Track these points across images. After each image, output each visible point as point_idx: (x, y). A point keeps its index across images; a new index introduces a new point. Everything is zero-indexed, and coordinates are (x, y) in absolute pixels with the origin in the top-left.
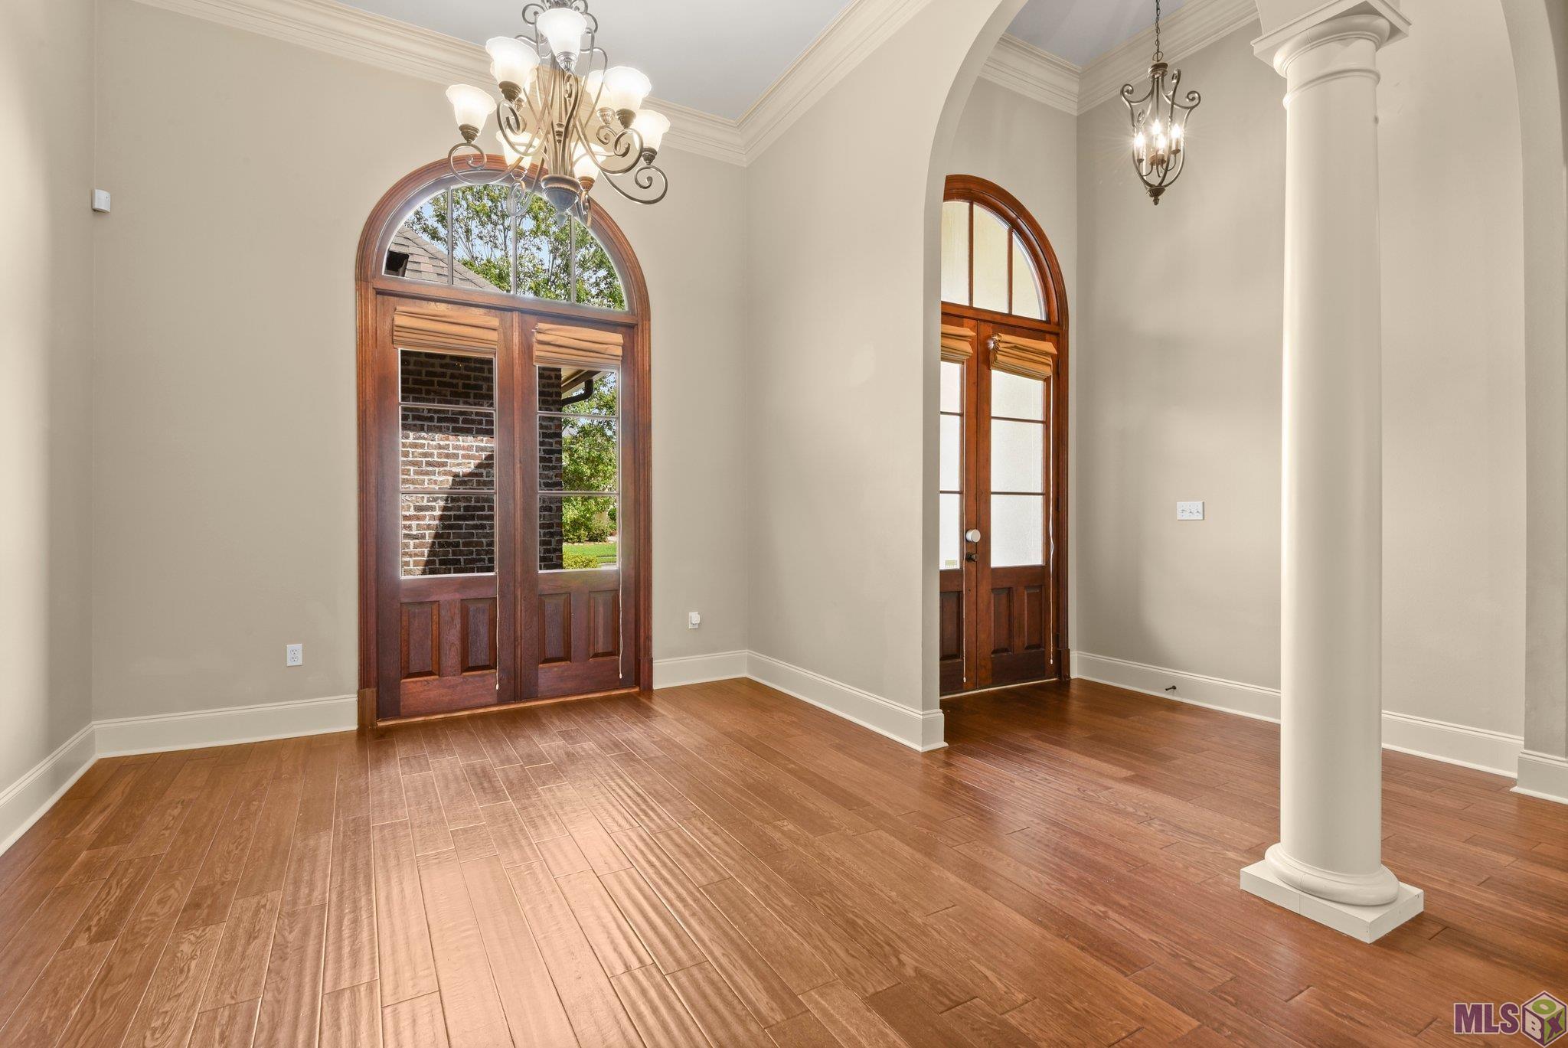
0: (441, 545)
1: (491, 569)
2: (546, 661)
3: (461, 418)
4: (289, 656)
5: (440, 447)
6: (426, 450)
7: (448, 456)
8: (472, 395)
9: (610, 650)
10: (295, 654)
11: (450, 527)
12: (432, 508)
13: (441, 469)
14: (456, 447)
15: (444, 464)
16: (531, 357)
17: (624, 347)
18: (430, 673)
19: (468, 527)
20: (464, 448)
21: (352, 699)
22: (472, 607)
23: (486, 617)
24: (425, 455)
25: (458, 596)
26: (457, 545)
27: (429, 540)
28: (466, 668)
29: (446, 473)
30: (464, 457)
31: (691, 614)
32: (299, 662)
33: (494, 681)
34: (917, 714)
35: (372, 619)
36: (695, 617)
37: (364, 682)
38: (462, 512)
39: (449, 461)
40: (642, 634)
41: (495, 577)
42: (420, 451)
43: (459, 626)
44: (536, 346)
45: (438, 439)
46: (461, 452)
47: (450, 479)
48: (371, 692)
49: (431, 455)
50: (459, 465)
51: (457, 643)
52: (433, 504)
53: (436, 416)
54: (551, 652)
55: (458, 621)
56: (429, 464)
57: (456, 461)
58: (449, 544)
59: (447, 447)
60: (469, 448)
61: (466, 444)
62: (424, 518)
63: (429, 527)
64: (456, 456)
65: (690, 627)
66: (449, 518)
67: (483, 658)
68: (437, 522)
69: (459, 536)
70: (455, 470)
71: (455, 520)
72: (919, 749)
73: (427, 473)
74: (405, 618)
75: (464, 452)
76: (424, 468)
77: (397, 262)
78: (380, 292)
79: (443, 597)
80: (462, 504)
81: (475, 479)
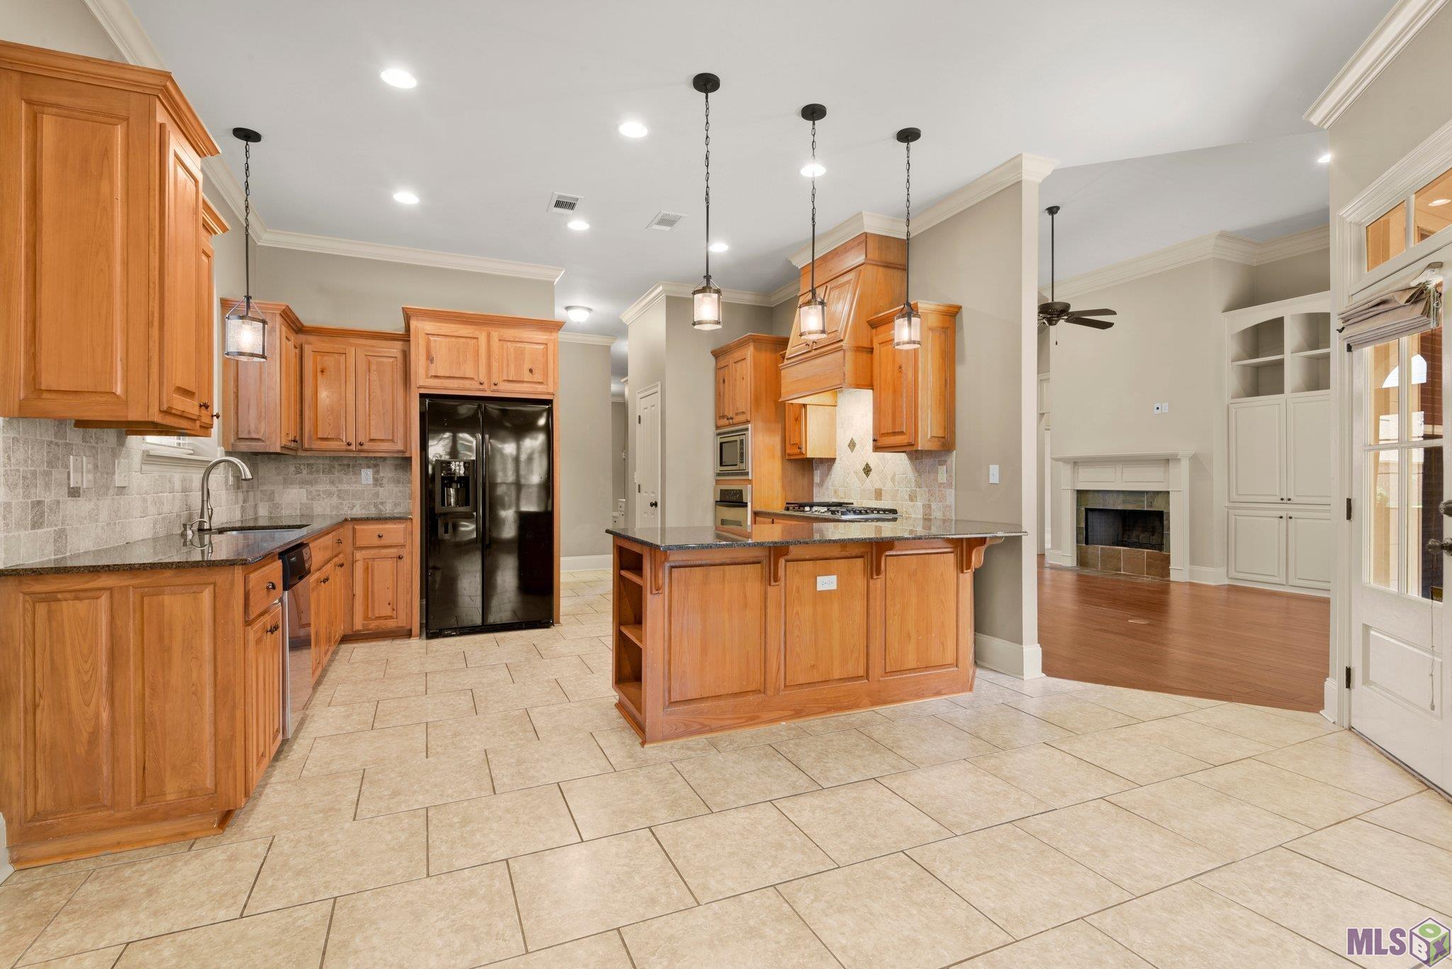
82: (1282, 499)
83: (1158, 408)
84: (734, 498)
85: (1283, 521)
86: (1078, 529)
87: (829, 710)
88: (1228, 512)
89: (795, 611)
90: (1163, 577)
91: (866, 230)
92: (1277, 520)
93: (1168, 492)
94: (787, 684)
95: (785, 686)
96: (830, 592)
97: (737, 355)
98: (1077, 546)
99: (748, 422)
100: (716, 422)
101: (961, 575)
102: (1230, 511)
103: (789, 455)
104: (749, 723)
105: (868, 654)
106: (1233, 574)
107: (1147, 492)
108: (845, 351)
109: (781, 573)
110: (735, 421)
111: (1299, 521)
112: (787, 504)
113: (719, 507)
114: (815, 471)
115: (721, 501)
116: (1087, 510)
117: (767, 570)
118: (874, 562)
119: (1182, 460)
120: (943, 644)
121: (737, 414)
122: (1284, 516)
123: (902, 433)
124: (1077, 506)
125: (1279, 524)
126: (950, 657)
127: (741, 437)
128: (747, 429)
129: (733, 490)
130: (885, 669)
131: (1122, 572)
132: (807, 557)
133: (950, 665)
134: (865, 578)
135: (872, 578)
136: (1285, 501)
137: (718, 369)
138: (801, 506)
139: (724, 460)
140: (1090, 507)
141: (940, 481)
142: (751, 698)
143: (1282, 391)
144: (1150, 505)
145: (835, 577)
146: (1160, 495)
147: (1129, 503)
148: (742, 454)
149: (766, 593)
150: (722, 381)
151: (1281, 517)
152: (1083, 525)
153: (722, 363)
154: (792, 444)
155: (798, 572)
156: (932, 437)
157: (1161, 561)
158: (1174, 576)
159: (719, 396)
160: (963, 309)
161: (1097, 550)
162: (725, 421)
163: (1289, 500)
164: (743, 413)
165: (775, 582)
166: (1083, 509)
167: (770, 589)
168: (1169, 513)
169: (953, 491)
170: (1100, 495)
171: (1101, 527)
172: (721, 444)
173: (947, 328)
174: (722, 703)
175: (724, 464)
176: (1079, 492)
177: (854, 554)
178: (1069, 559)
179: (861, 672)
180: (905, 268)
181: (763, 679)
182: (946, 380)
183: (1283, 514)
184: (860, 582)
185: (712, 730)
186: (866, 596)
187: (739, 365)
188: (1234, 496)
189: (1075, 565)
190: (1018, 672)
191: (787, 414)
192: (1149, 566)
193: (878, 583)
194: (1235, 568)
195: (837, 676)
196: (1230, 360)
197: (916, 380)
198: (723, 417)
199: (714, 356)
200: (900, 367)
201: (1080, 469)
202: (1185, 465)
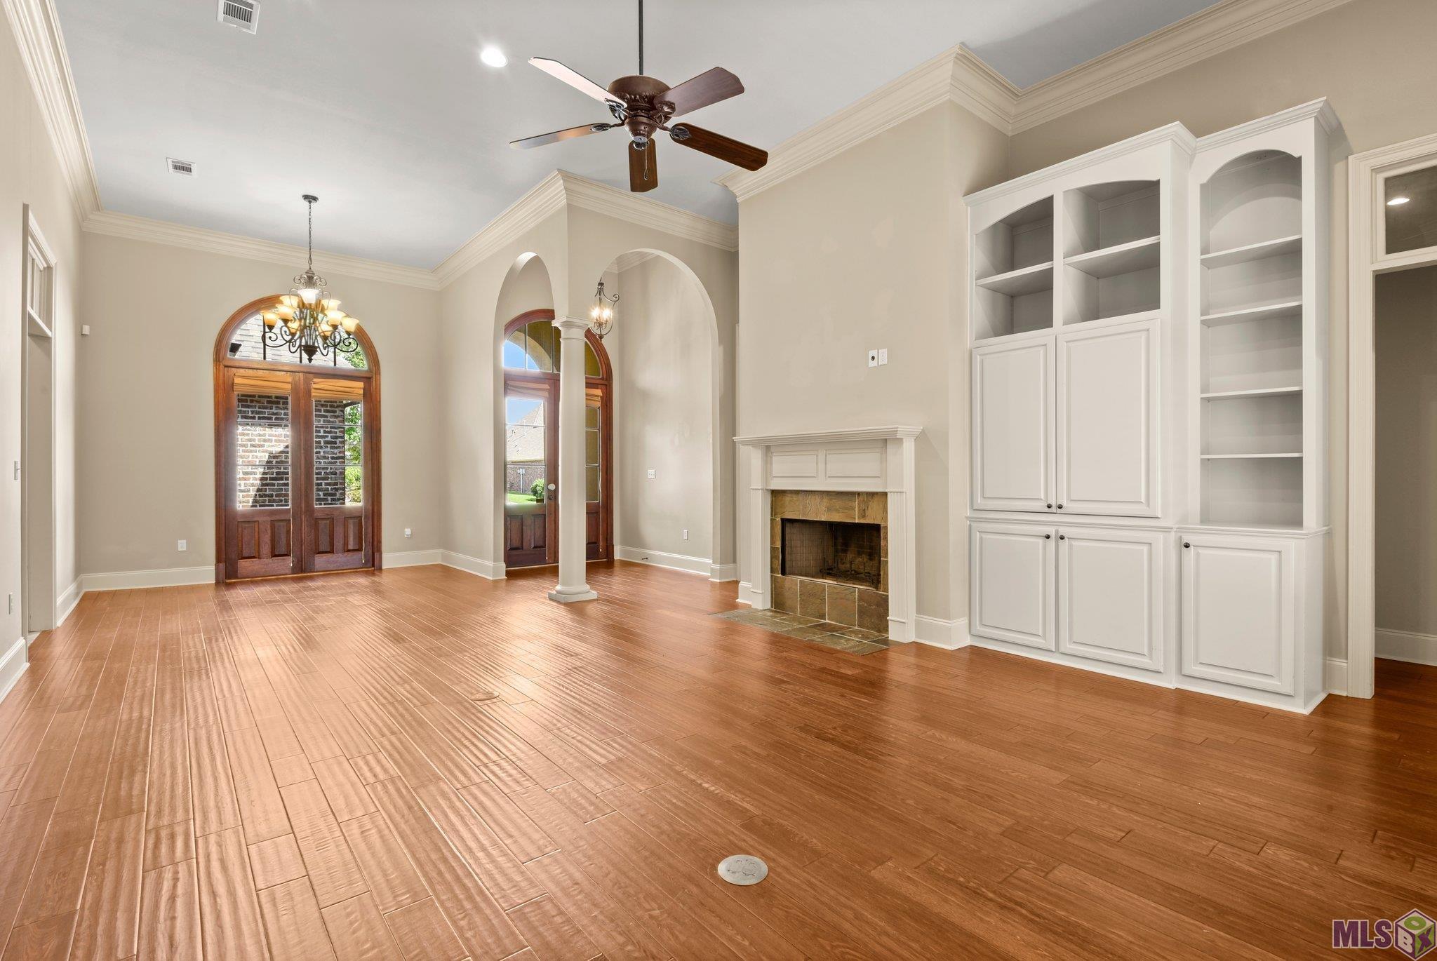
0: (260, 496)
1: (288, 505)
2: (319, 553)
3: (274, 417)
4: (179, 546)
5: (260, 435)
6: (250, 437)
7: (265, 441)
8: (281, 403)
9: (357, 548)
10: (182, 545)
11: (267, 485)
12: (255, 473)
13: (260, 449)
14: (270, 435)
15: (262, 446)
16: (310, 395)
17: (364, 389)
18: (254, 557)
19: (279, 485)
20: (276, 436)
21: (213, 568)
22: (277, 524)
23: (285, 530)
24: (250, 440)
25: (269, 519)
26: (272, 496)
27: (253, 493)
28: (274, 555)
29: (263, 452)
30: (276, 441)
31: (406, 530)
32: (185, 549)
33: (289, 562)
34: (491, 564)
35: (222, 528)
36: (408, 531)
37: (218, 560)
38: (275, 475)
39: (266, 444)
40: (376, 539)
41: (289, 509)
42: (246, 437)
43: (270, 534)
44: (313, 390)
45: (259, 430)
46: (274, 438)
47: (267, 455)
48: (222, 566)
49: (254, 440)
50: (273, 446)
51: (269, 542)
52: (256, 470)
53: (257, 416)
54: (322, 548)
55: (269, 531)
56: (252, 446)
57: (271, 444)
58: (266, 496)
59: (264, 435)
60: (280, 436)
61: (277, 433)
62: (249, 479)
63: (252, 485)
64: (270, 441)
65: (406, 536)
66: (266, 479)
67: (283, 550)
68: (259, 482)
69: (273, 490)
70: (270, 449)
71: (270, 480)
72: (491, 579)
73: (251, 451)
74: (240, 529)
75: (276, 438)
76: (249, 448)
77: (235, 348)
78: (226, 366)
79: (261, 519)
80: (275, 471)
81: (284, 455)
82: (1049, 506)
83: (873, 358)
85: (1052, 542)
86: (773, 549)
88: (970, 526)
90: (879, 631)
92: (1041, 541)
93: (886, 494)
98: (772, 576)
102: (974, 525)
106: (979, 629)
107: (859, 494)
111: (1075, 543)
116: (784, 521)
119: (904, 440)
122: (1053, 535)
124: (772, 515)
125: (1044, 548)
131: (827, 621)
136: (1054, 509)
140: (789, 515)
143: (1048, 323)
144: (863, 515)
146: (876, 499)
147: (837, 511)
151: (1048, 537)
152: (778, 545)
157: (877, 605)
158: (894, 634)
161: (796, 582)
163: (1060, 507)
166: (778, 519)
168: (886, 528)
170: (801, 497)
171: (805, 549)
176: (774, 493)
178: (760, 597)
183: (1051, 531)
188: (979, 501)
189: (769, 606)
192: (862, 612)
194: (981, 620)
196: (975, 278)
201: (774, 459)
202: (909, 447)
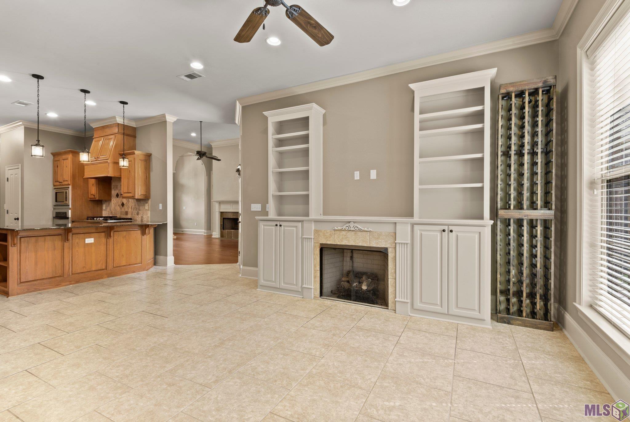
84: (63, 216)
86: (221, 225)
87: (90, 280)
89: (76, 250)
91: (118, 122)
94: (73, 273)
95: (72, 274)
96: (91, 243)
97: (64, 157)
98: (221, 230)
99: (69, 185)
100: (54, 183)
101: (143, 237)
103: (90, 198)
104: (57, 287)
105: (106, 262)
108: (109, 163)
109: (70, 238)
110: (63, 184)
112: (87, 217)
113: (54, 219)
114: (103, 205)
115: (56, 217)
116: (224, 218)
117: (64, 237)
118: (109, 234)
120: (136, 257)
121: (64, 181)
123: (130, 193)
124: (221, 217)
126: (139, 260)
127: (66, 191)
128: (69, 188)
129: (62, 212)
130: (113, 266)
131: (232, 238)
132: (82, 233)
133: (139, 263)
134: (106, 239)
135: (108, 238)
137: (54, 161)
138: (93, 218)
139: (57, 200)
140: (224, 217)
141: (146, 209)
142: (57, 279)
145: (93, 239)
148: (66, 198)
149: (64, 245)
150: (56, 166)
152: (222, 223)
153: (57, 159)
154: (92, 194)
155: (77, 238)
156: (141, 195)
159: (55, 173)
160: (152, 155)
161: (226, 231)
162: (58, 183)
164: (67, 181)
165: (67, 241)
167: (65, 243)
169: (150, 212)
170: (227, 213)
171: (227, 224)
172: (56, 193)
173: (147, 160)
174: (44, 281)
175: (58, 201)
176: (221, 212)
177: (101, 231)
178: (218, 235)
179: (104, 268)
180: (135, 137)
181: (62, 273)
182: (146, 176)
184: (104, 240)
185: (40, 290)
186: (106, 244)
187: (65, 161)
189: (220, 237)
190: (166, 264)
191: (89, 182)
193: (111, 240)
195: (94, 269)
197: (135, 176)
198: (57, 181)
199: (52, 155)
200: (130, 171)
201: (221, 205)
